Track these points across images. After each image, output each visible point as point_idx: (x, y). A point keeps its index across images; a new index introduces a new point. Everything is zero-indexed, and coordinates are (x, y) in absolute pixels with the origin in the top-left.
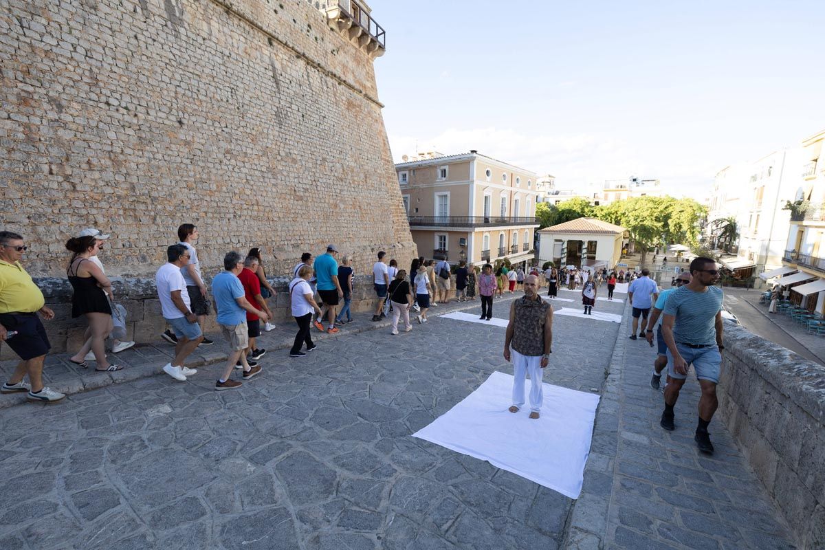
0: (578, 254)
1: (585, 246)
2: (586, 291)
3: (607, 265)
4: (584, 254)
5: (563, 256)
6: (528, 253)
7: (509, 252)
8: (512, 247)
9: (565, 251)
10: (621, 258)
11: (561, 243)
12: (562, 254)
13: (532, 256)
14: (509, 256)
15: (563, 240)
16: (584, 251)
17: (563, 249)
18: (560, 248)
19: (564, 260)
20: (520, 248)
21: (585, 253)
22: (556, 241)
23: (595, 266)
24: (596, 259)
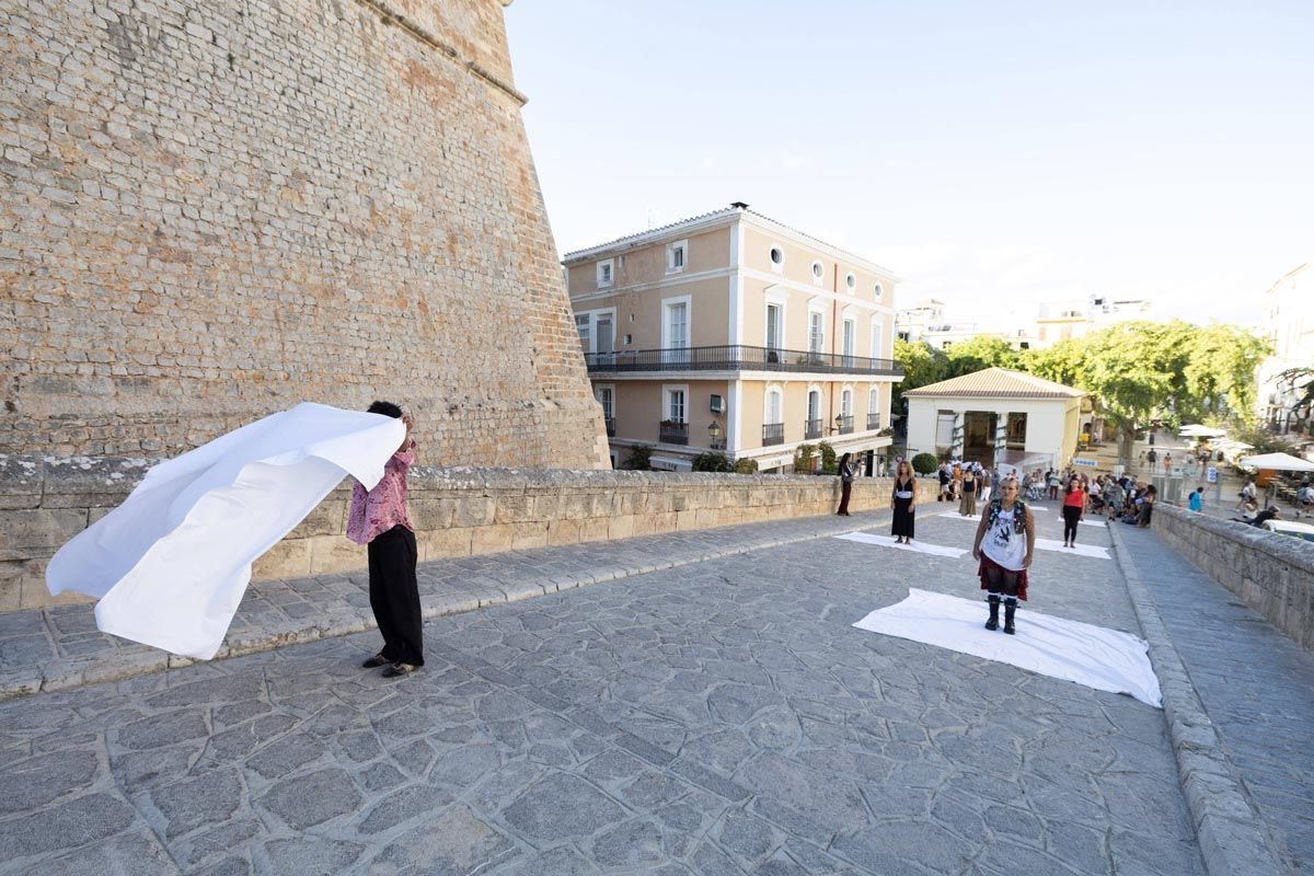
0: (989, 442)
1: (1003, 423)
4: (999, 439)
5: (956, 443)
6: (879, 435)
7: (832, 430)
8: (839, 418)
9: (961, 432)
10: (1078, 450)
11: (951, 417)
12: (954, 439)
13: (889, 441)
14: (833, 439)
15: (955, 411)
16: (1001, 433)
17: (955, 430)
18: (950, 426)
19: (959, 452)
20: (860, 423)
21: (1003, 438)
22: (942, 412)
23: (1024, 463)
24: (1027, 450)
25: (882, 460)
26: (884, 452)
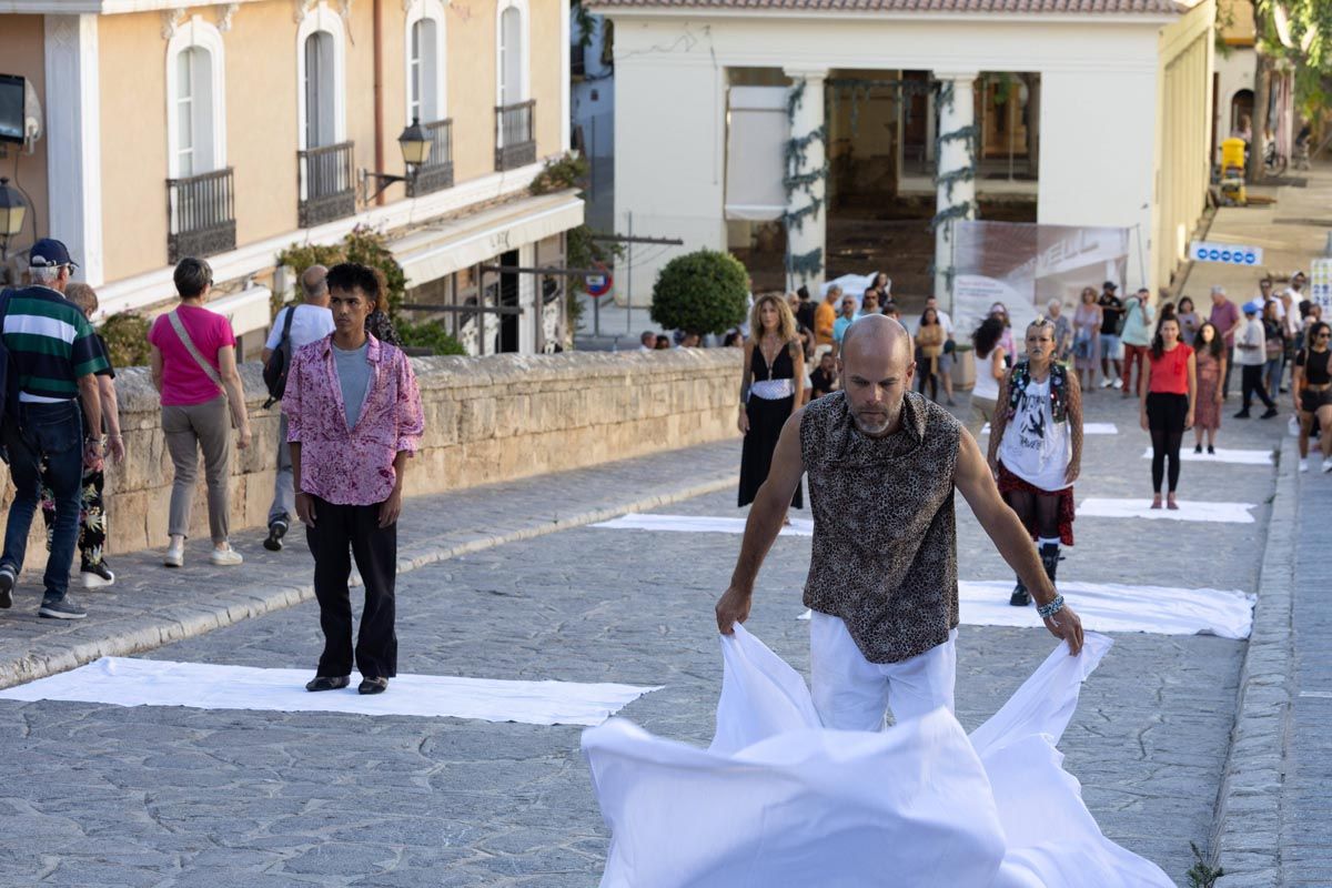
0: (908, 185)
1: (959, 113)
2: (1012, 434)
3: (1122, 263)
4: (951, 180)
5: (800, 200)
6: (537, 189)
7: (385, 180)
8: (411, 135)
9: (815, 157)
10: (1214, 203)
11: (774, 96)
12: (791, 184)
13: (568, 211)
14: (390, 215)
15: (791, 68)
16: (955, 156)
17: (794, 148)
18: (771, 134)
19: (809, 237)
20: (473, 143)
21: (964, 174)
22: (743, 76)
23: (1043, 266)
24: (1045, 216)
25: (548, 290)
26: (556, 257)
